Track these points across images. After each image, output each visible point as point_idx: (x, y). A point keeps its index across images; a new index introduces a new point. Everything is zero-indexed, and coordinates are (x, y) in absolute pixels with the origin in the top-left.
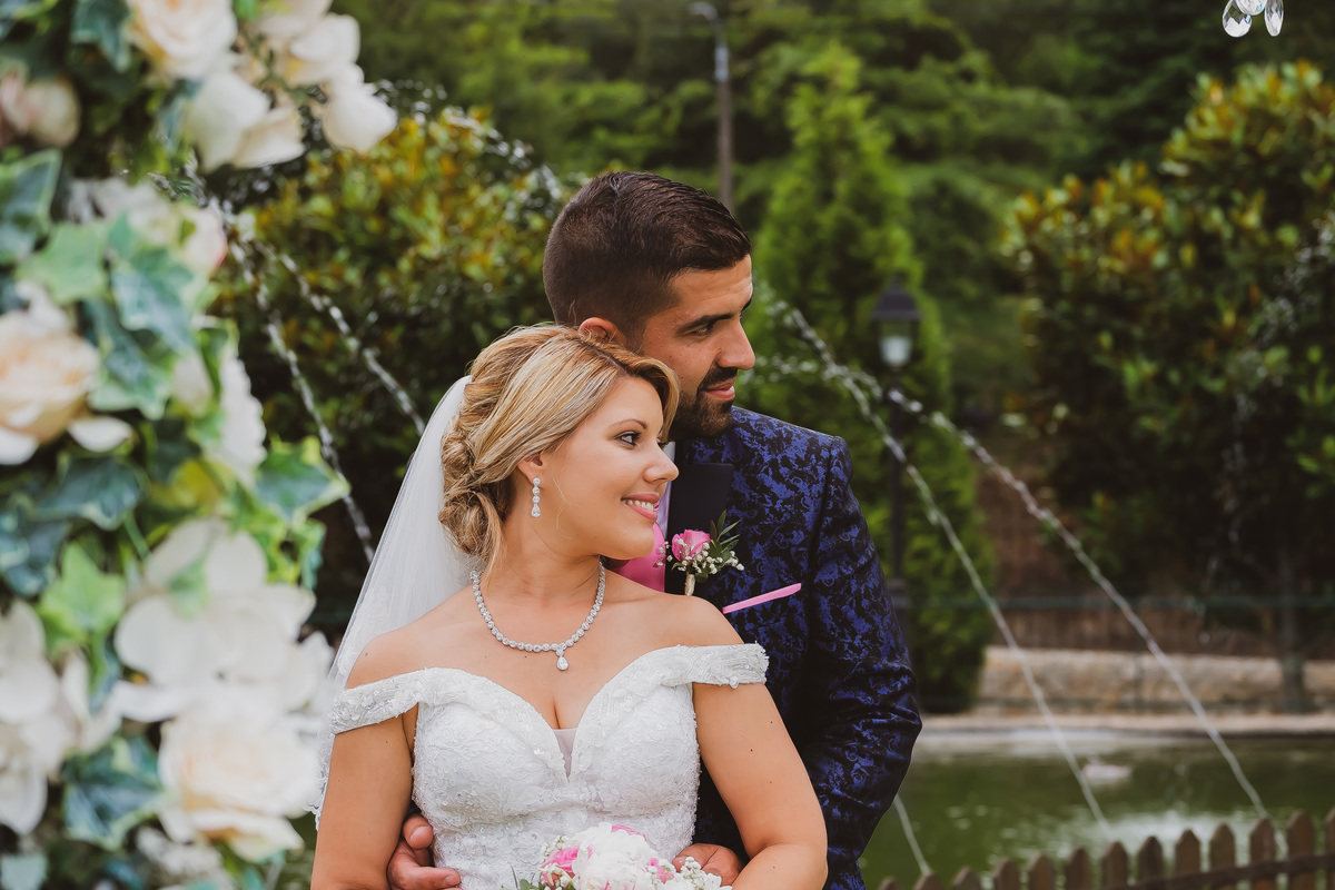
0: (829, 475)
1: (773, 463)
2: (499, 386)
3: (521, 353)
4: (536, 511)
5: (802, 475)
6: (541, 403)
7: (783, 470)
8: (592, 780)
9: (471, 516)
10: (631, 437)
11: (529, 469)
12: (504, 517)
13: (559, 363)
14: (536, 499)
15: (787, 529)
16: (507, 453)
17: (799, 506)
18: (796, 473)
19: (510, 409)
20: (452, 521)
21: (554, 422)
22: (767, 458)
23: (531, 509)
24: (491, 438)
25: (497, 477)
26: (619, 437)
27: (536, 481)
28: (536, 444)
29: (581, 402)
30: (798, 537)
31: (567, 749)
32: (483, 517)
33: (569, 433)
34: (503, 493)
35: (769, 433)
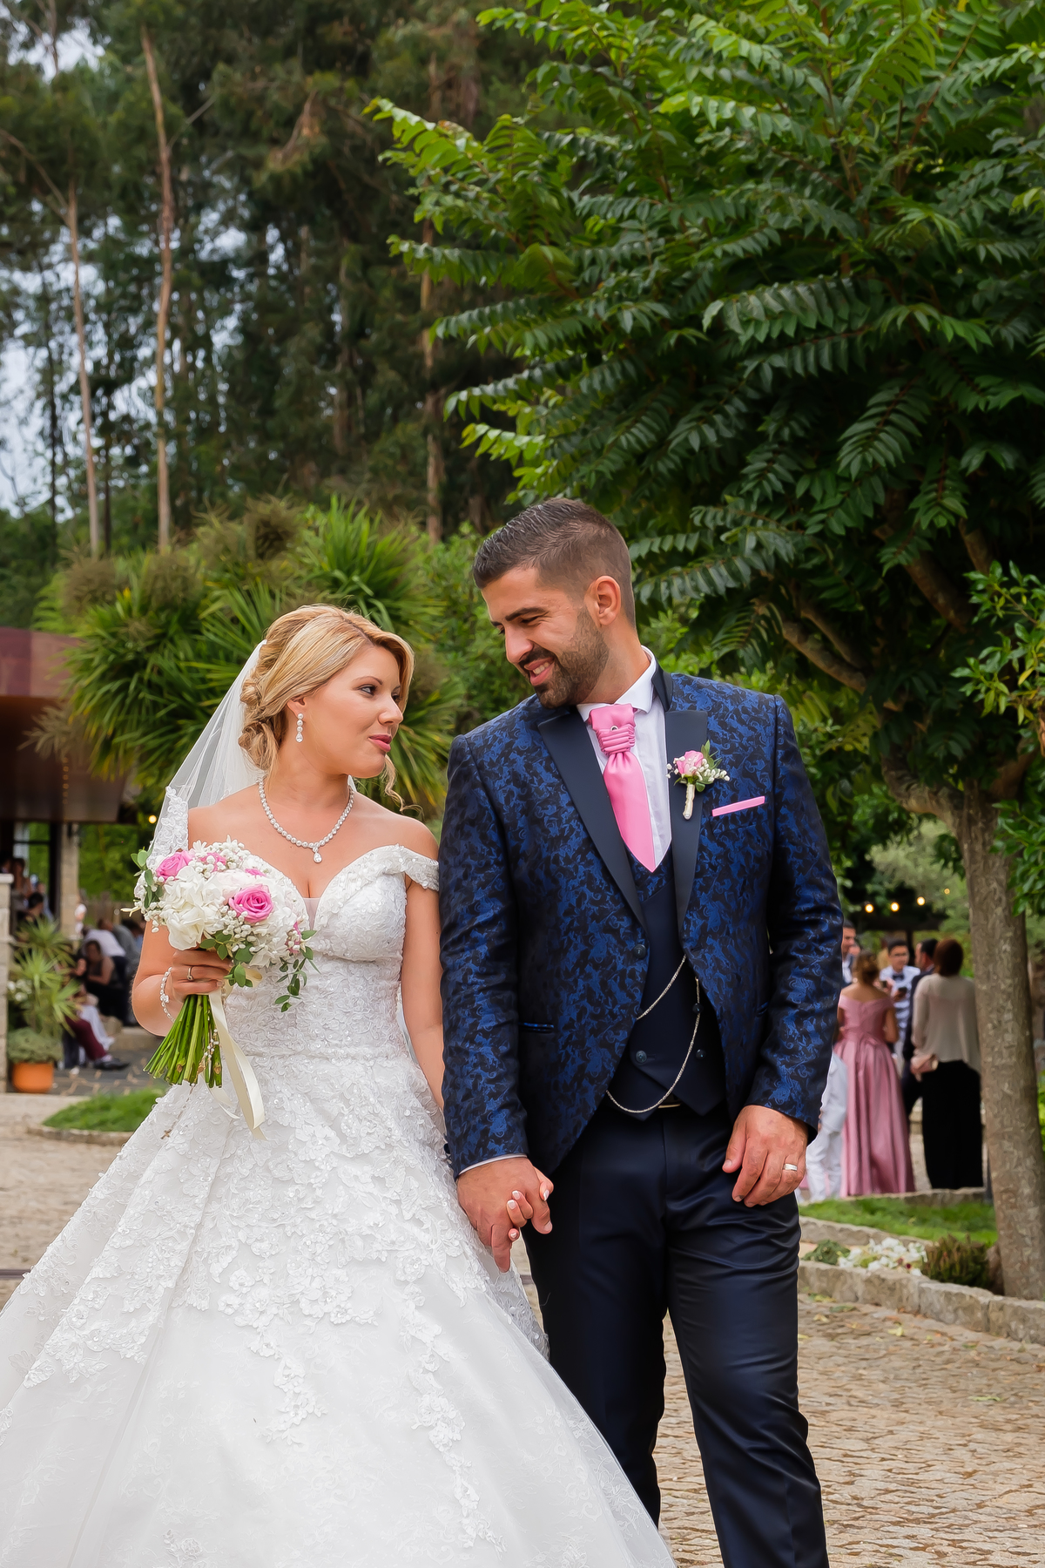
0: (777, 719)
1: (736, 712)
2: (279, 647)
3: (299, 623)
4: (299, 738)
5: (758, 720)
6: (306, 660)
7: (744, 716)
8: (328, 936)
9: (257, 740)
10: (372, 689)
11: (294, 706)
12: (280, 741)
13: (322, 633)
14: (300, 729)
15: (752, 758)
16: (279, 695)
17: (758, 743)
18: (753, 719)
19: (285, 664)
20: (245, 743)
21: (313, 675)
22: (731, 708)
23: (297, 736)
24: (272, 683)
25: (272, 712)
26: (360, 688)
27: (300, 716)
28: (301, 690)
29: (334, 661)
30: (761, 765)
31: (312, 911)
32: (265, 741)
33: (325, 682)
34: (279, 724)
35: (728, 692)
